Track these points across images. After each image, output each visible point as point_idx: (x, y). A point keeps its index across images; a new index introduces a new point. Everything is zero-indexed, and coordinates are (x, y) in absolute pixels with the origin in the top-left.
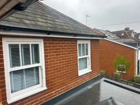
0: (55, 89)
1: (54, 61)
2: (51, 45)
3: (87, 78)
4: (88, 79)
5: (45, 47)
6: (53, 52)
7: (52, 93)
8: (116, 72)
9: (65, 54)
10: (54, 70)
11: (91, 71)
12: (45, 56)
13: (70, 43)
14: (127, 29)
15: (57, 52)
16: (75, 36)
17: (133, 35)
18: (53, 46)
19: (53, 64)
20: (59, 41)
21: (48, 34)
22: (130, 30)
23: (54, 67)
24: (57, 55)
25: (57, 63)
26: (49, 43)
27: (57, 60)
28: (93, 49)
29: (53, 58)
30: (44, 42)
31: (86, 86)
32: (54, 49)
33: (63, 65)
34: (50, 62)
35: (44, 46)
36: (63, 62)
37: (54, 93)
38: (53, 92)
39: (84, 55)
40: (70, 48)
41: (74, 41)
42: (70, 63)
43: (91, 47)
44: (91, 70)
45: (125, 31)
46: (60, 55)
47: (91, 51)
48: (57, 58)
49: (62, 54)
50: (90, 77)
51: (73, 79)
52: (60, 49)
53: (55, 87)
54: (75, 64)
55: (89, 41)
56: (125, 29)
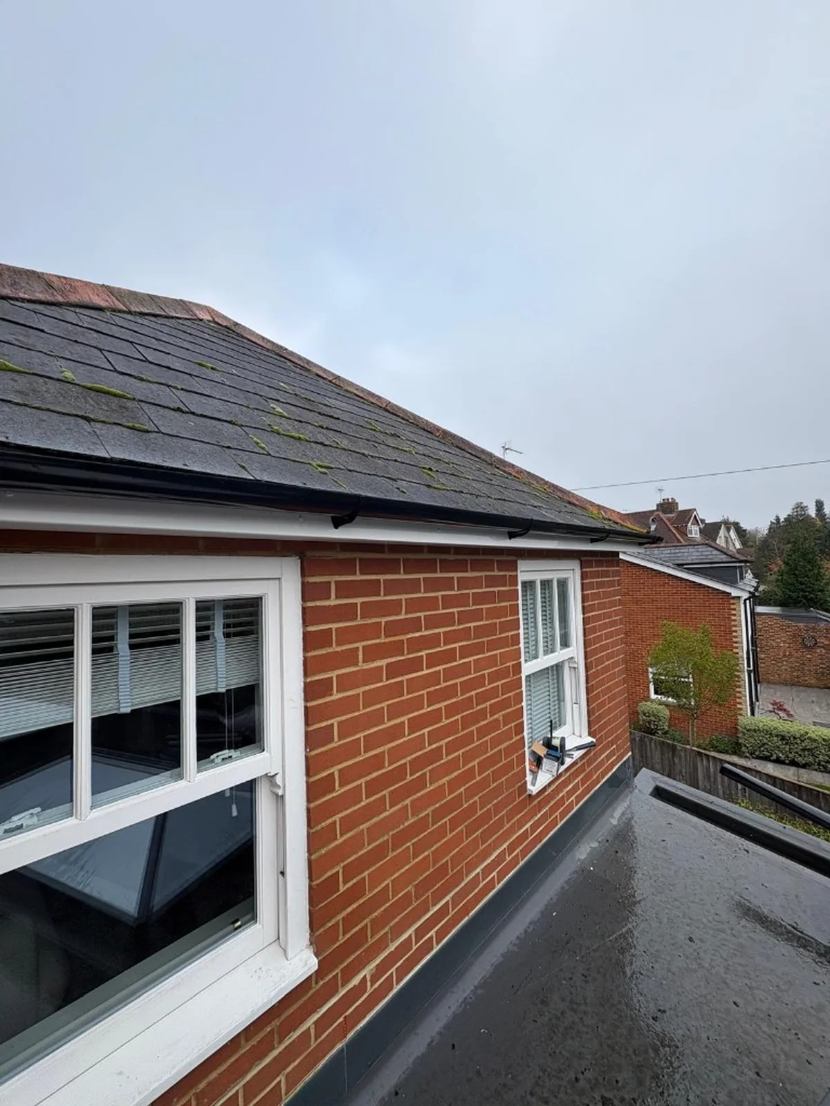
0: (381, 945)
1: (377, 718)
2: (359, 601)
3: (570, 794)
4: (578, 799)
5: (308, 616)
6: (372, 653)
7: (356, 981)
8: (647, 698)
9: (449, 656)
10: (372, 788)
11: (590, 739)
12: (311, 691)
13: (476, 582)
14: (667, 506)
15: (397, 648)
16: (511, 536)
17: (694, 532)
18: (368, 610)
19: (371, 742)
20: (411, 567)
21: (337, 524)
22: (680, 508)
23: (377, 762)
24: (393, 670)
25: (396, 732)
26: (344, 590)
27: (394, 712)
28: (592, 608)
29: (370, 698)
30: (303, 584)
31: (570, 850)
32: (375, 630)
33: (434, 737)
34: (346, 729)
35: (304, 610)
36: (435, 717)
37: (374, 980)
38: (367, 972)
39: (549, 650)
40: (476, 616)
41: (503, 565)
42: (482, 715)
43: (584, 598)
44: (590, 734)
45: (660, 513)
46: (415, 665)
47: (586, 621)
48: (397, 690)
49: (433, 660)
50: (583, 781)
51: (500, 824)
52: (415, 625)
53: (377, 924)
54: (507, 720)
55: (575, 565)
56: (658, 505)
